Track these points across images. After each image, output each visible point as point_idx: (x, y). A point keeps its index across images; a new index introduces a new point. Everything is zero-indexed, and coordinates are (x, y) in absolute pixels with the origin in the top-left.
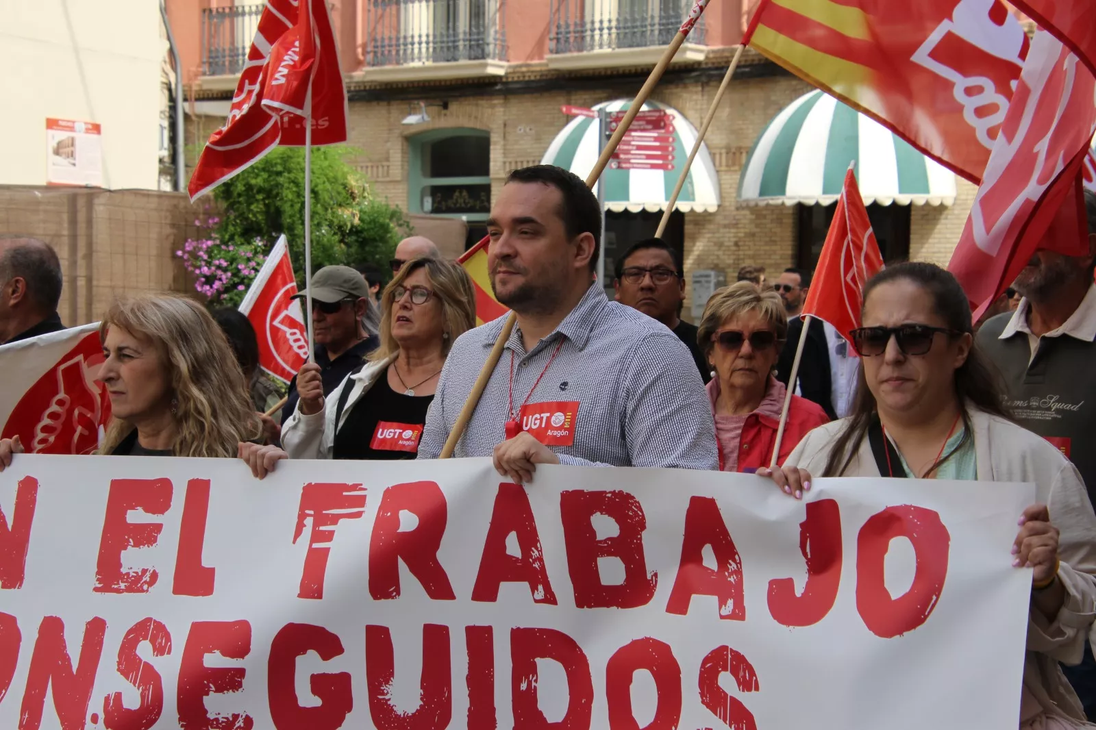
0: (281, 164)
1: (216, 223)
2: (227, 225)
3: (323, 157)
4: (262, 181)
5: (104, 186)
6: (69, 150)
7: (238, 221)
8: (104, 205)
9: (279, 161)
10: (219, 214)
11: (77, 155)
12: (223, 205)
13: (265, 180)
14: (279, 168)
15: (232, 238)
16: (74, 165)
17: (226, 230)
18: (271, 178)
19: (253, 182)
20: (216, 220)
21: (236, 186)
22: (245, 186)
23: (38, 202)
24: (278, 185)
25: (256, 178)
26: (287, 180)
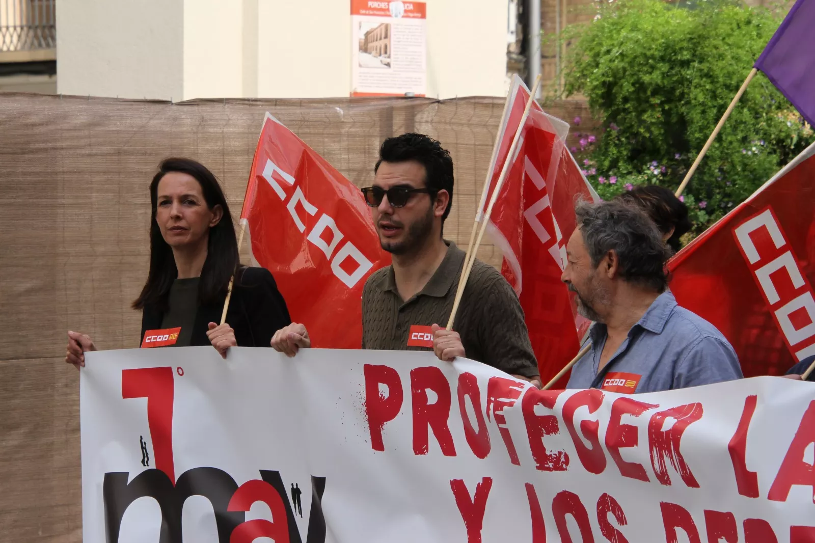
0: (687, 49)
1: (591, 143)
2: (607, 144)
3: (754, 33)
4: (660, 77)
5: (428, 95)
6: (382, 43)
7: (623, 139)
8: (431, 122)
9: (685, 44)
10: (594, 129)
11: (393, 50)
12: (602, 116)
13: (664, 75)
14: (686, 55)
15: (614, 164)
16: (388, 65)
17: (605, 154)
18: (674, 72)
19: (646, 78)
20: (592, 138)
21: (621, 86)
22: (633, 84)
23: (339, 123)
24: (682, 81)
25: (650, 73)
26: (698, 74)
